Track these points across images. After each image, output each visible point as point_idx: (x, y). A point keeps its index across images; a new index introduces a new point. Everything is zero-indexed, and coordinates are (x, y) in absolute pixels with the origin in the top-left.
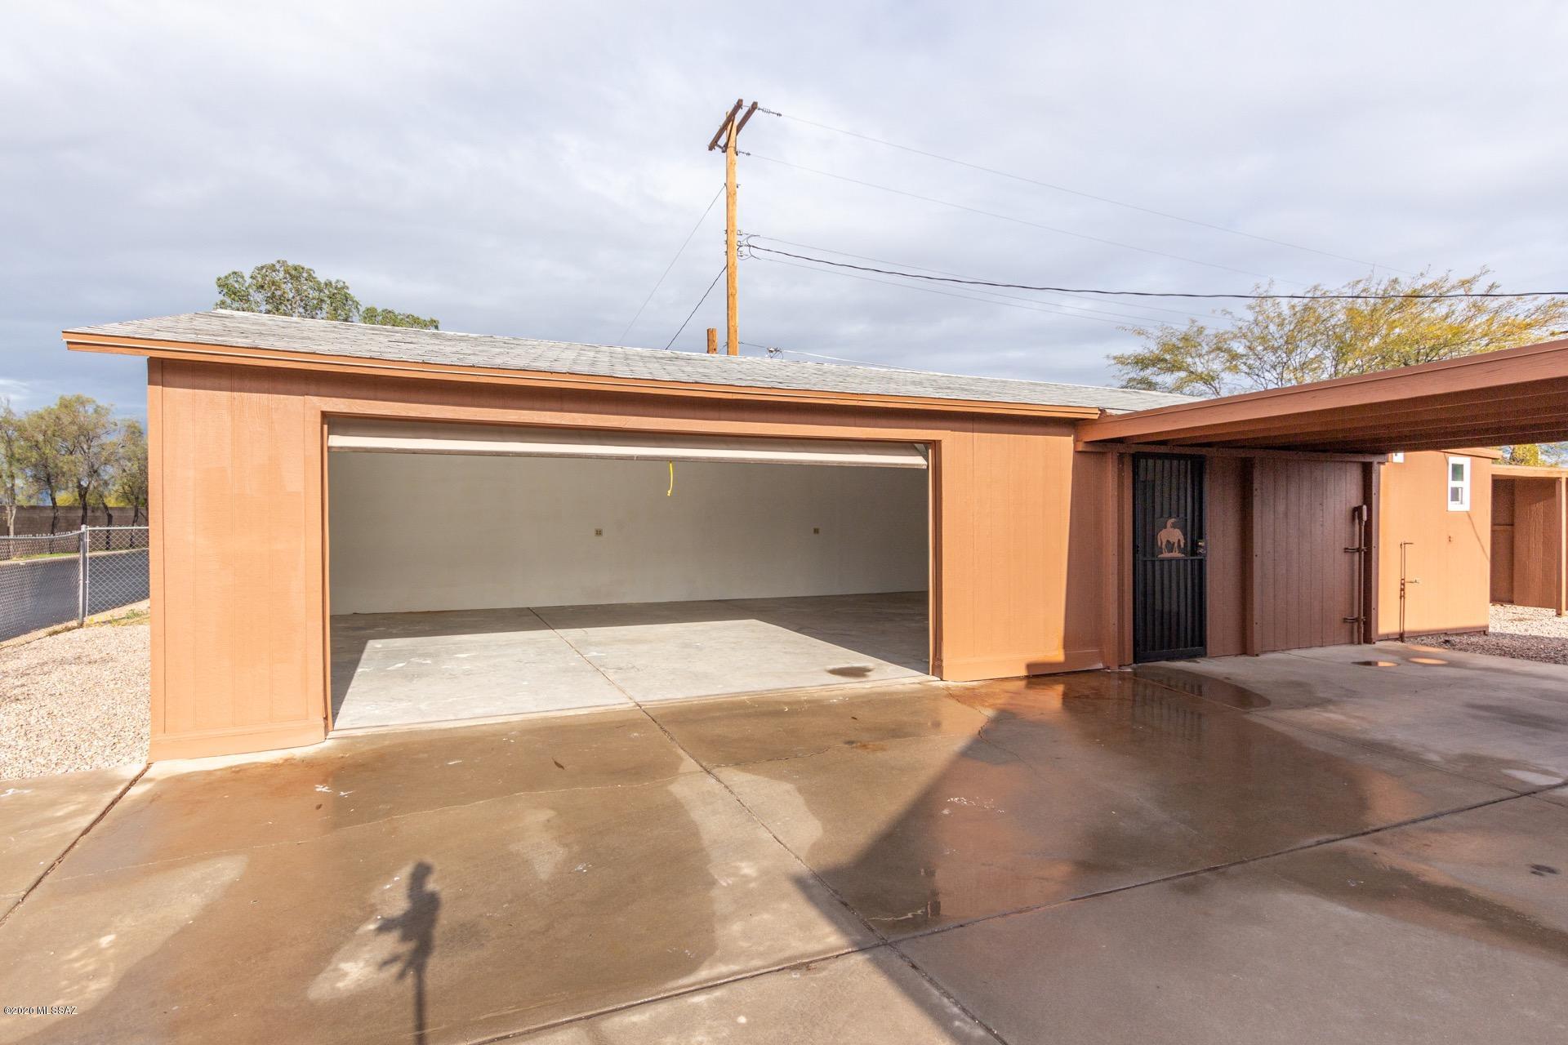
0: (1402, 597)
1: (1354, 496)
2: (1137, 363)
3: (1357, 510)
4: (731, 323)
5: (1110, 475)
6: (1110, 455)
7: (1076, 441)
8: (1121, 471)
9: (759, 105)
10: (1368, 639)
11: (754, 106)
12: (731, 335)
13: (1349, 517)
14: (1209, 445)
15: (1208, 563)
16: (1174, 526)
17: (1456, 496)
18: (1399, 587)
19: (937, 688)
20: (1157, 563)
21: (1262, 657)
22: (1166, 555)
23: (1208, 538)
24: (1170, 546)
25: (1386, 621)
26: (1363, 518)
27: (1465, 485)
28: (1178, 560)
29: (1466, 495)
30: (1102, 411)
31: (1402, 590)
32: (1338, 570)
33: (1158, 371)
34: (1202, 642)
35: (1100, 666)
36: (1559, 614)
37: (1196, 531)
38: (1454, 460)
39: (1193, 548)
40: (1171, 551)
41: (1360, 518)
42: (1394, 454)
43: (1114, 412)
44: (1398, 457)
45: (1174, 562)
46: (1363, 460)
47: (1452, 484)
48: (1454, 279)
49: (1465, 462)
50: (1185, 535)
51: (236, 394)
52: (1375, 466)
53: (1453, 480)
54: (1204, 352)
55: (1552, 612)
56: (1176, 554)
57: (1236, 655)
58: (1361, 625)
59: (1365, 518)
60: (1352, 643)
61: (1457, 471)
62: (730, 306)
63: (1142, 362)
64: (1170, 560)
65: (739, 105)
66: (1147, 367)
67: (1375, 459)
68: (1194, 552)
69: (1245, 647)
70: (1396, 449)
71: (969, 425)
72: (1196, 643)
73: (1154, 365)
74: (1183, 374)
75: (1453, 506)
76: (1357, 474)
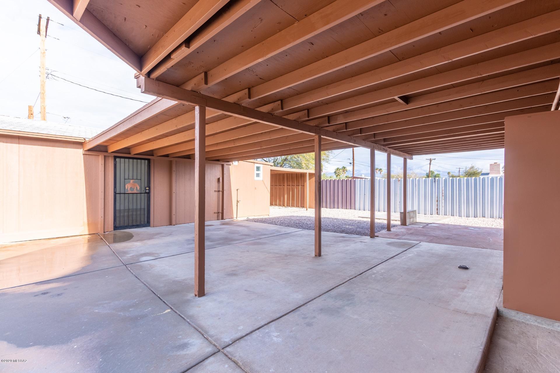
0: (237, 205)
1: (219, 175)
3: (219, 179)
5: (100, 163)
7: (83, 150)
8: (106, 162)
10: (223, 218)
12: (42, 109)
13: (216, 181)
15: (152, 195)
16: (134, 182)
17: (258, 175)
18: (236, 202)
22: (130, 192)
23: (152, 186)
24: (132, 189)
27: (261, 172)
29: (261, 175)
30: (85, 139)
32: (212, 197)
34: (149, 223)
36: (307, 210)
38: (257, 165)
39: (144, 190)
40: (133, 191)
42: (234, 162)
44: (236, 163)
45: (134, 195)
46: (222, 164)
49: (261, 165)
50: (140, 185)
52: (226, 165)
53: (257, 171)
57: (167, 226)
58: (220, 214)
60: (217, 219)
61: (258, 169)
67: (226, 163)
69: (171, 223)
72: (146, 223)
75: (256, 178)
76: (220, 168)
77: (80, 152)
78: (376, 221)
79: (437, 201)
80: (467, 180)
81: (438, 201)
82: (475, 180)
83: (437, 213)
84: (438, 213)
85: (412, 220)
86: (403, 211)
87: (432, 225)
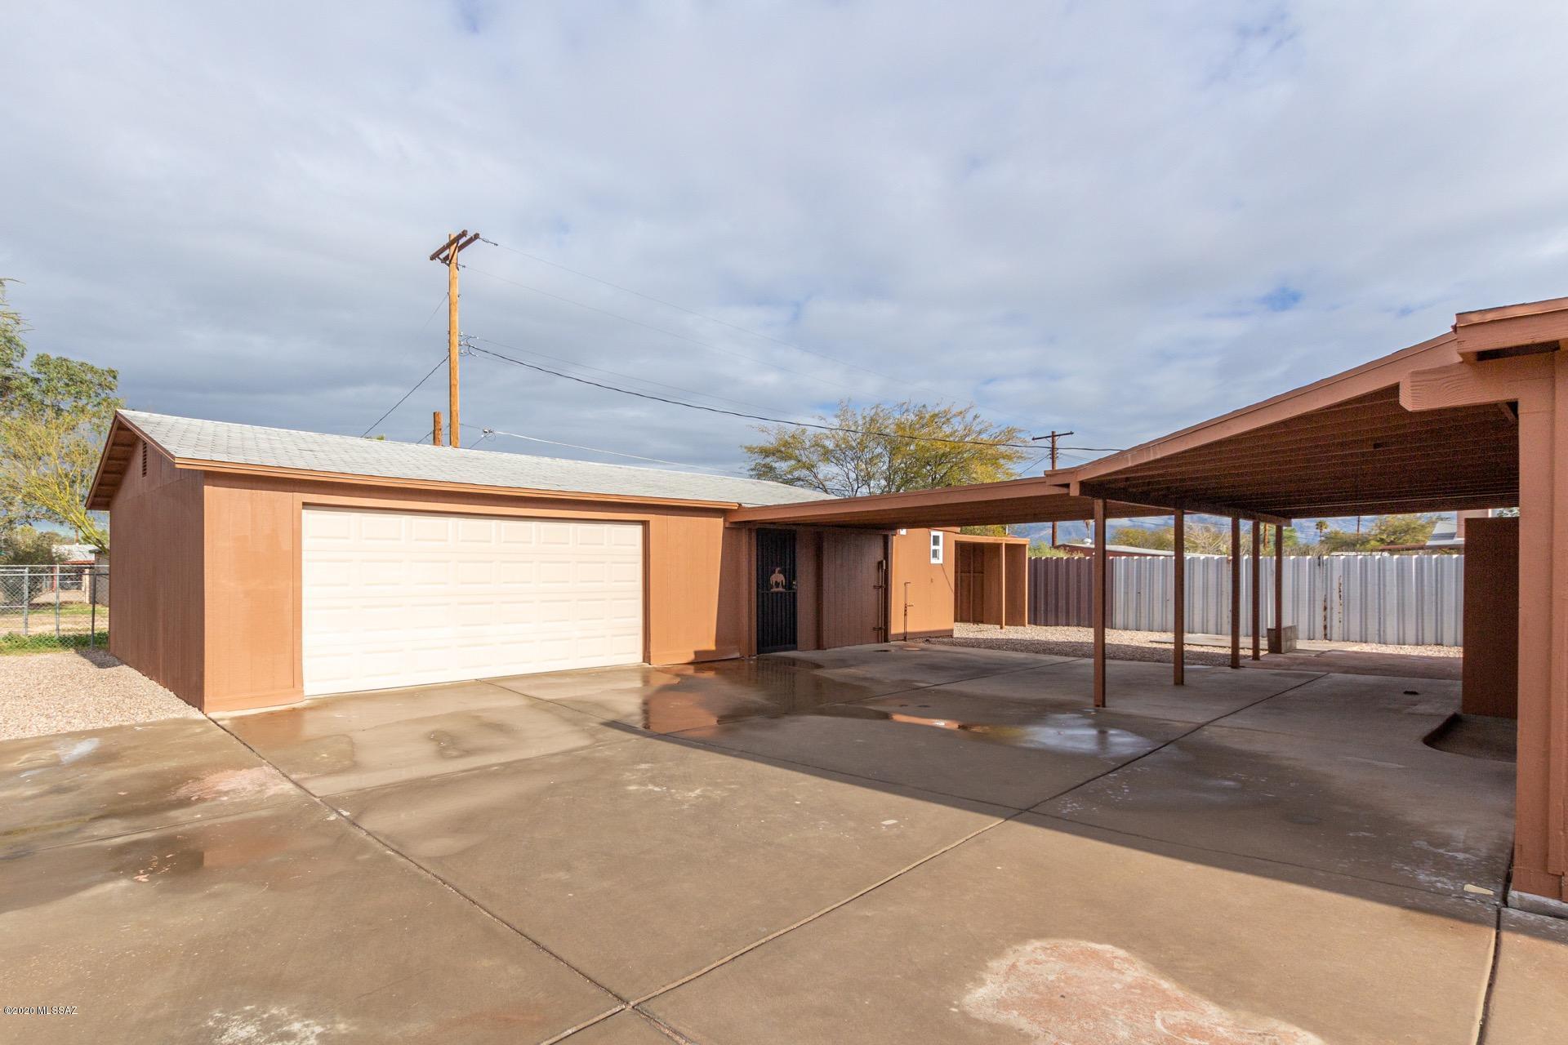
0: (905, 615)
1: (879, 556)
2: (761, 452)
3: (880, 563)
4: (453, 409)
5: (744, 541)
6: (744, 530)
7: (725, 521)
8: (750, 539)
9: (481, 236)
10: (886, 640)
11: (476, 236)
12: (453, 418)
13: (876, 568)
14: (799, 524)
15: (798, 595)
16: (780, 572)
17: (935, 553)
18: (903, 607)
19: (649, 668)
20: (770, 595)
21: (828, 650)
22: (775, 590)
23: (798, 578)
24: (777, 584)
25: (896, 628)
26: (884, 569)
27: (940, 548)
28: (781, 593)
29: (941, 554)
30: (740, 505)
31: (906, 611)
32: (871, 597)
33: (776, 459)
34: (795, 642)
35: (737, 655)
36: (1001, 628)
37: (791, 575)
38: (934, 533)
39: (789, 586)
40: (777, 587)
41: (882, 566)
42: (901, 530)
43: (746, 506)
44: (903, 532)
45: (779, 595)
46: (884, 534)
47: (933, 547)
48: (955, 411)
49: (940, 534)
50: (785, 578)
51: (253, 491)
52: (890, 537)
53: (934, 545)
54: (807, 446)
55: (998, 627)
56: (781, 589)
57: (814, 649)
58: (882, 631)
59: (884, 568)
60: (878, 642)
61: (936, 541)
62: (453, 393)
63: (766, 452)
64: (777, 593)
65: (464, 234)
66: (768, 456)
67: (890, 533)
68: (790, 588)
69: (819, 645)
70: (902, 528)
71: (665, 512)
72: (792, 642)
73: (774, 455)
74: (793, 462)
75: (934, 561)
76: (881, 543)
77: (719, 523)
78: (1186, 648)
79: (1325, 609)
80: (1400, 561)
81: (1328, 610)
82: (1420, 563)
83: (1326, 635)
84: (1328, 635)
85: (1289, 643)
86: (1274, 626)
87: (1333, 652)
